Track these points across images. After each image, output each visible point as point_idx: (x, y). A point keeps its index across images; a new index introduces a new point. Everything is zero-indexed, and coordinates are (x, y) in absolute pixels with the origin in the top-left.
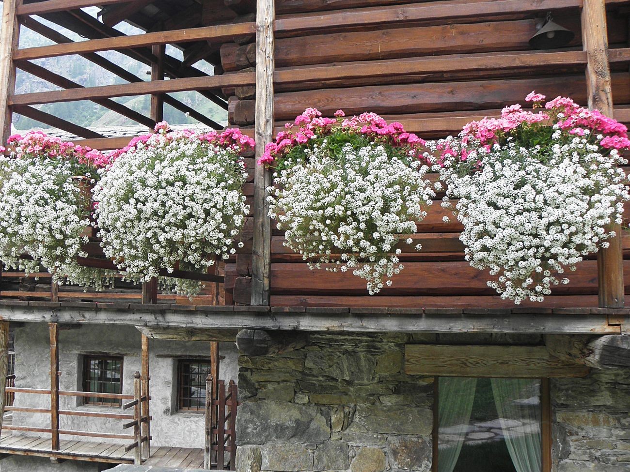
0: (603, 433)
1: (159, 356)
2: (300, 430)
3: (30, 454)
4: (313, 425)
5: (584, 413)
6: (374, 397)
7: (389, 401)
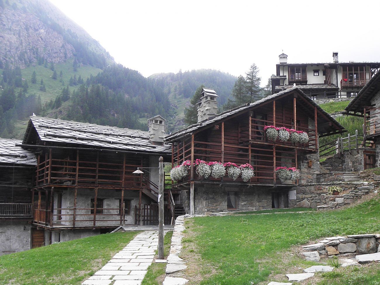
0: (243, 197)
1: (115, 199)
2: (213, 198)
3: (86, 228)
4: (215, 197)
5: (242, 195)
6: (221, 194)
7: (223, 194)
